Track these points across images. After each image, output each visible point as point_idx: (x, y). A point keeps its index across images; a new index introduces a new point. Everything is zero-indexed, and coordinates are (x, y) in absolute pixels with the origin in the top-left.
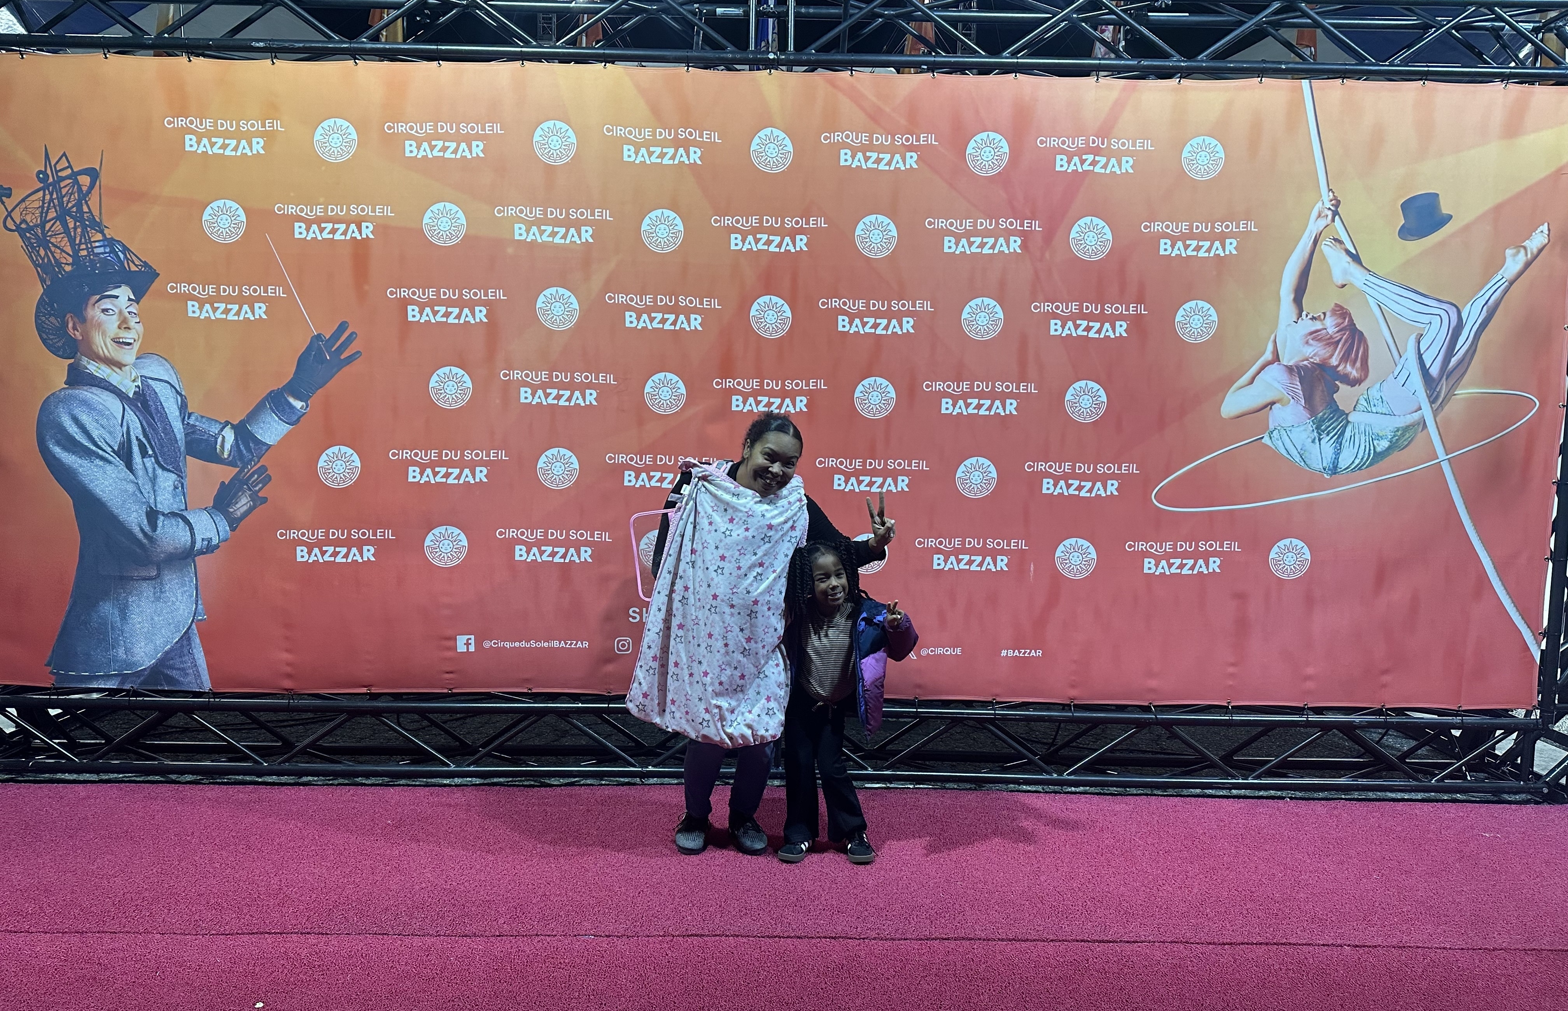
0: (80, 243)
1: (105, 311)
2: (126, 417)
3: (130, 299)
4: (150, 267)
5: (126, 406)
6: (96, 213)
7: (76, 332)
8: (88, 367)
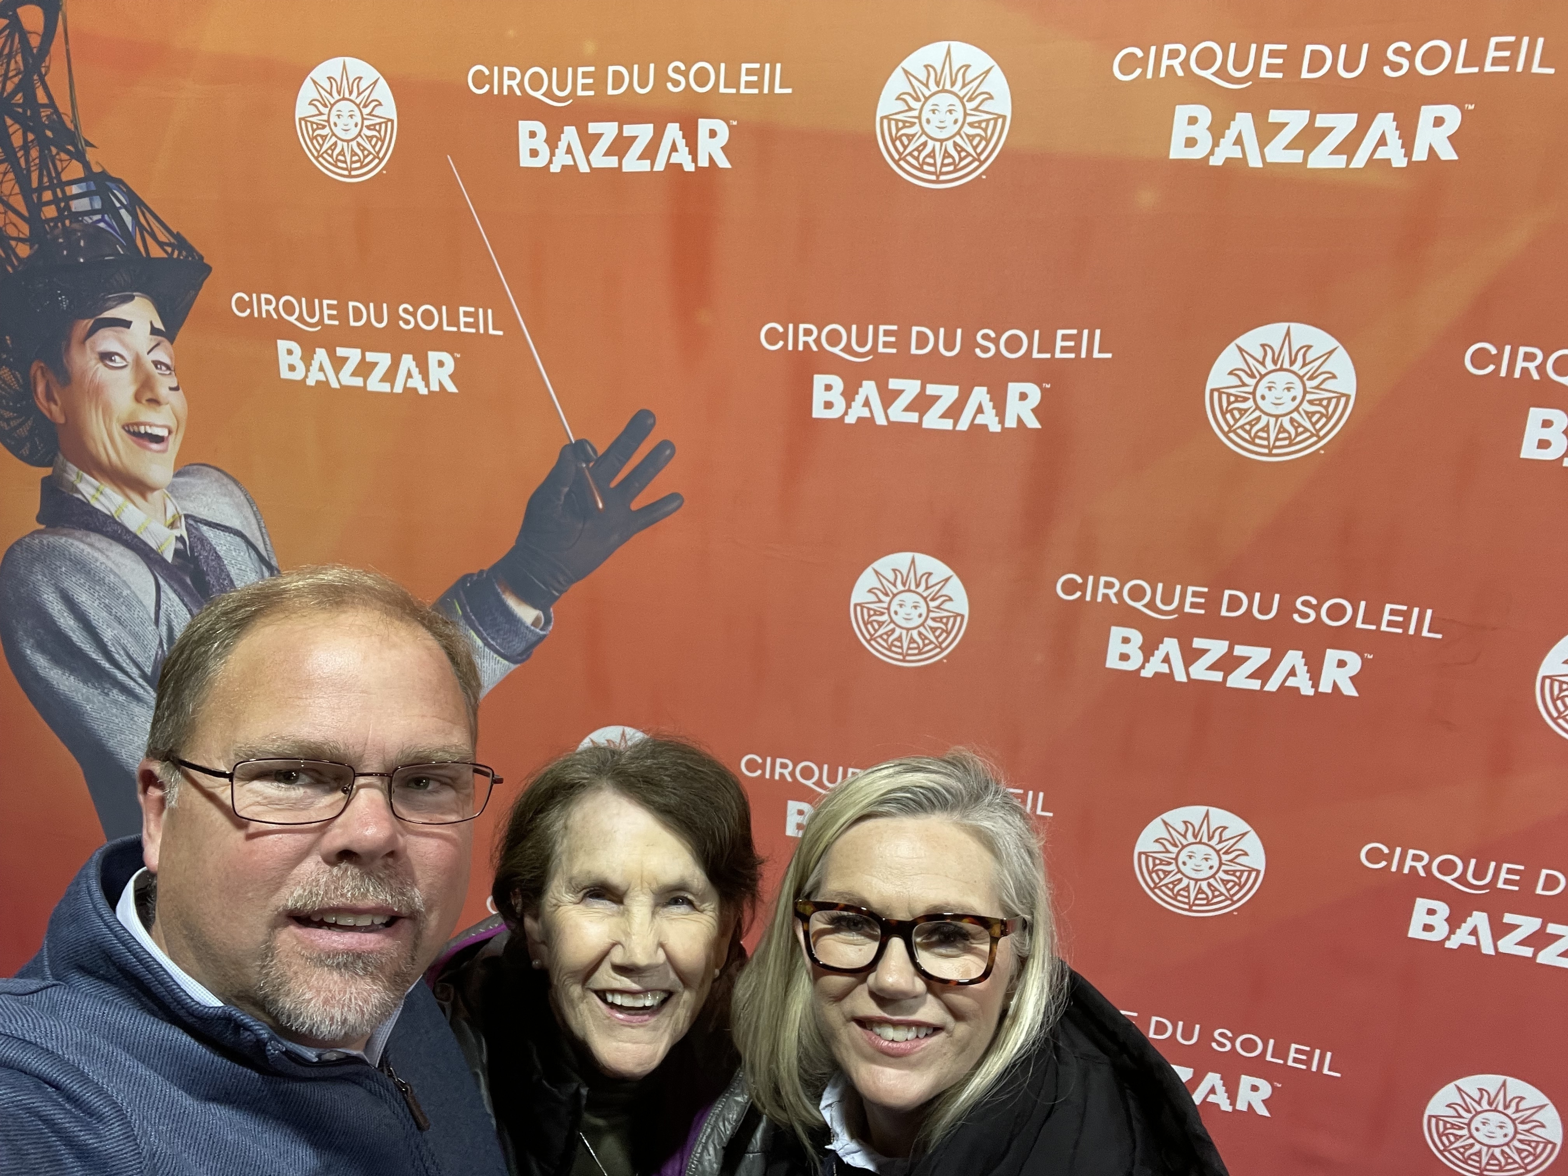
0: (41, 189)
1: (106, 357)
2: (163, 607)
3: (154, 331)
4: (191, 250)
5: (162, 582)
6: (64, 106)
7: (53, 407)
8: (81, 486)
